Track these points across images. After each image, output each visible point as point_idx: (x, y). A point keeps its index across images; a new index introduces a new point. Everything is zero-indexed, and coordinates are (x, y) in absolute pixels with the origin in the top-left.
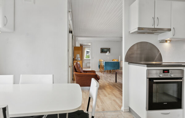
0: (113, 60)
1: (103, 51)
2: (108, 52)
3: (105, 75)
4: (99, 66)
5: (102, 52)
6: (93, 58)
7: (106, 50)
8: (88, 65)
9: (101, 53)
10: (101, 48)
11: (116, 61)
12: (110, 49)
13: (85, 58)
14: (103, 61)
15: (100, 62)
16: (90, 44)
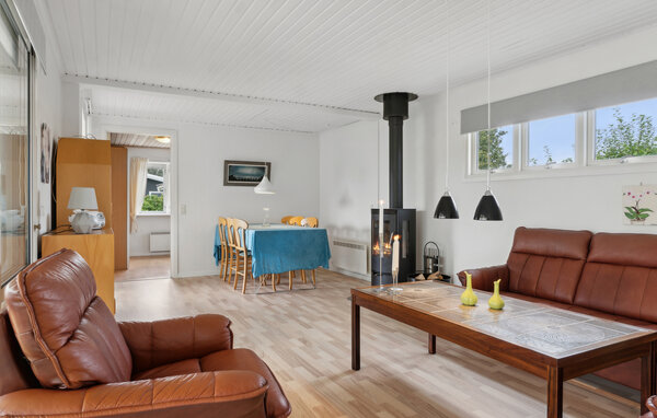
0: (285, 221)
1: (238, 174)
2: (265, 178)
3: (257, 300)
4: (218, 249)
5: (231, 178)
6: (185, 212)
7: (249, 171)
8: (157, 244)
9: (226, 184)
10: (227, 162)
11: (304, 224)
12: (269, 164)
13: (139, 211)
14: (244, 225)
15: (221, 229)
16: (166, 141)
